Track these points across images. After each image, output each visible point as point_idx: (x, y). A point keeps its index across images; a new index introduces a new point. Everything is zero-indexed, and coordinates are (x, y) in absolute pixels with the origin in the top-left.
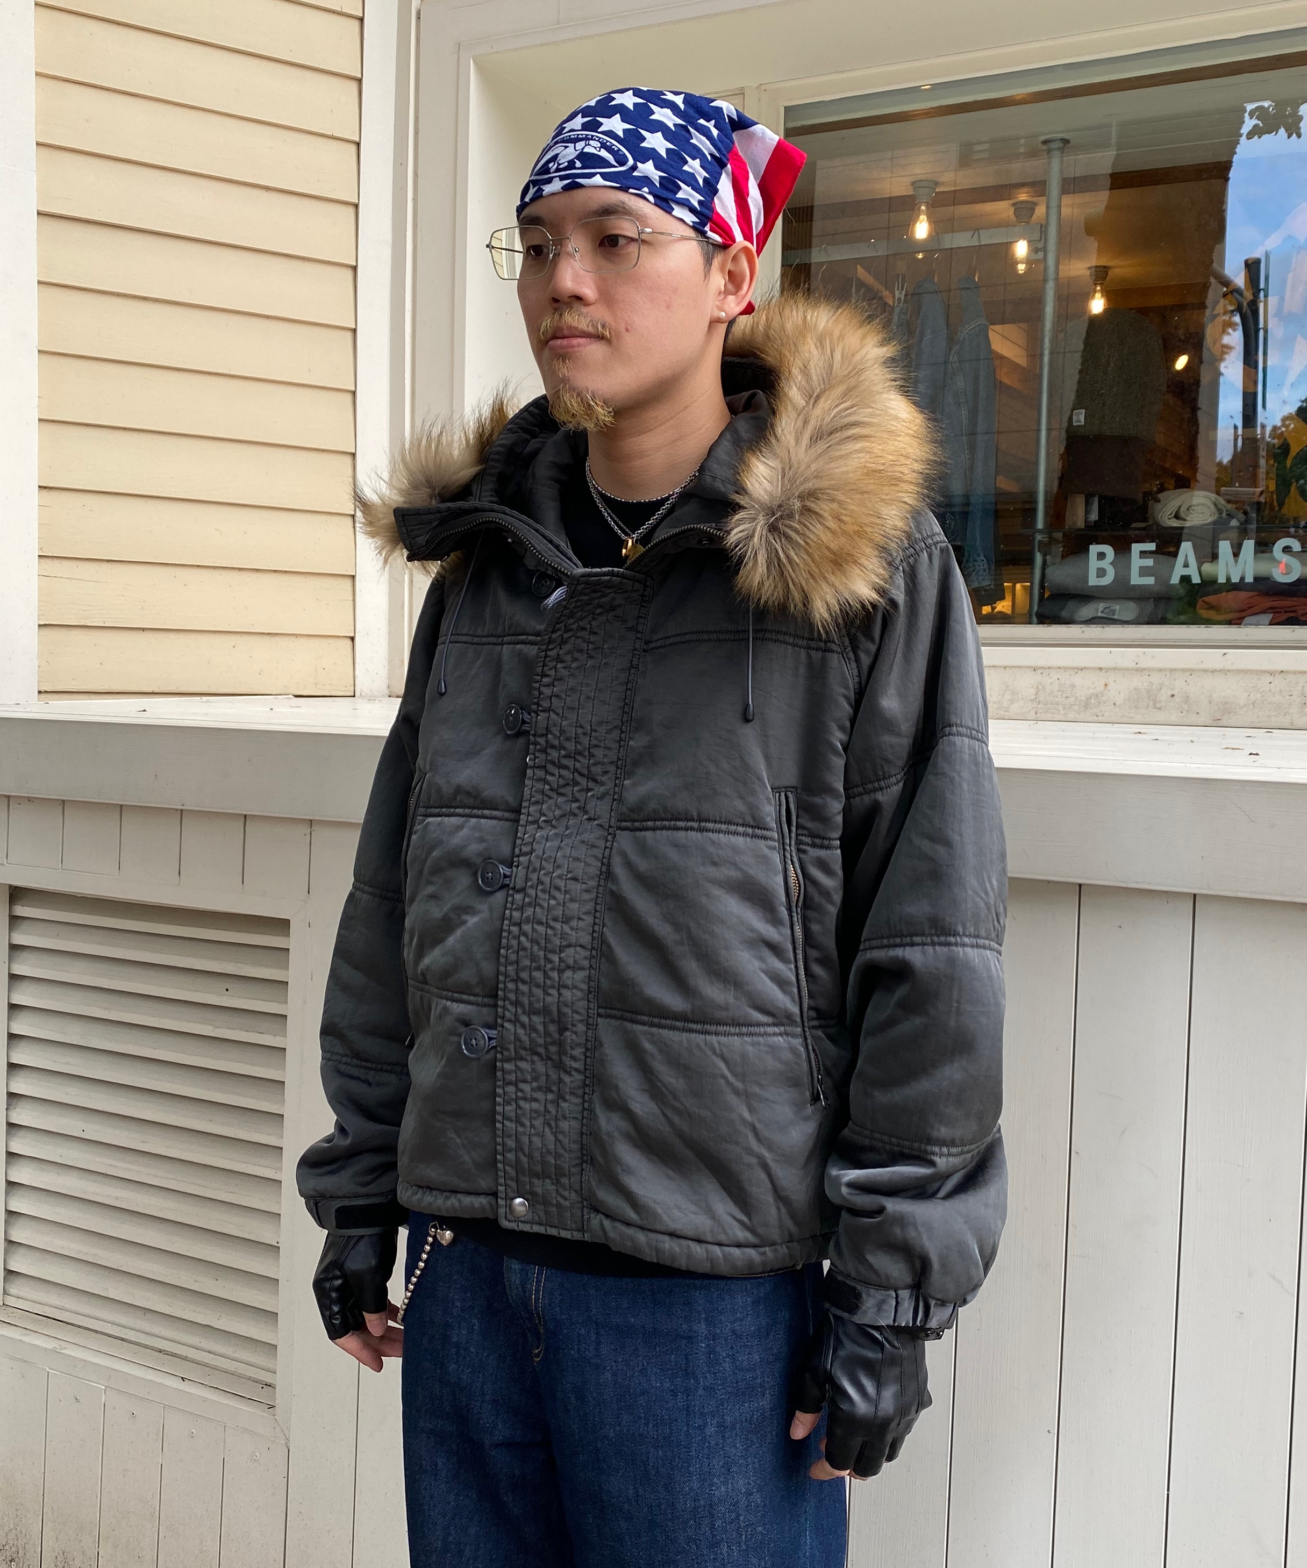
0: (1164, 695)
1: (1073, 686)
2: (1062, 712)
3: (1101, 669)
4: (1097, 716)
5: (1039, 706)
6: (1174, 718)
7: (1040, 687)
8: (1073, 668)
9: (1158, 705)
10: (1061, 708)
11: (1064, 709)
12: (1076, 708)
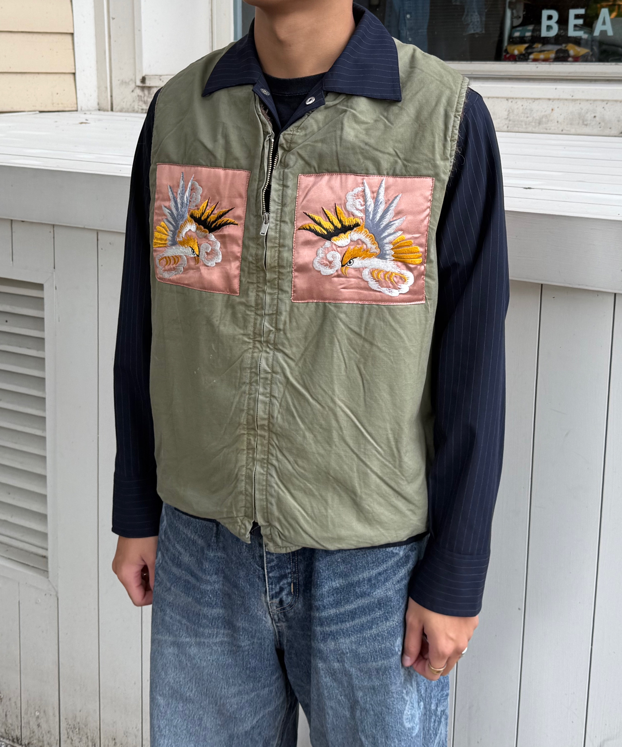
0: (589, 116)
1: (531, 110)
2: (524, 126)
3: (549, 99)
4: (546, 129)
5: (511, 123)
6: (595, 131)
7: (511, 111)
8: (532, 99)
9: (585, 123)
10: (523, 123)
11: (526, 124)
12: (533, 124)
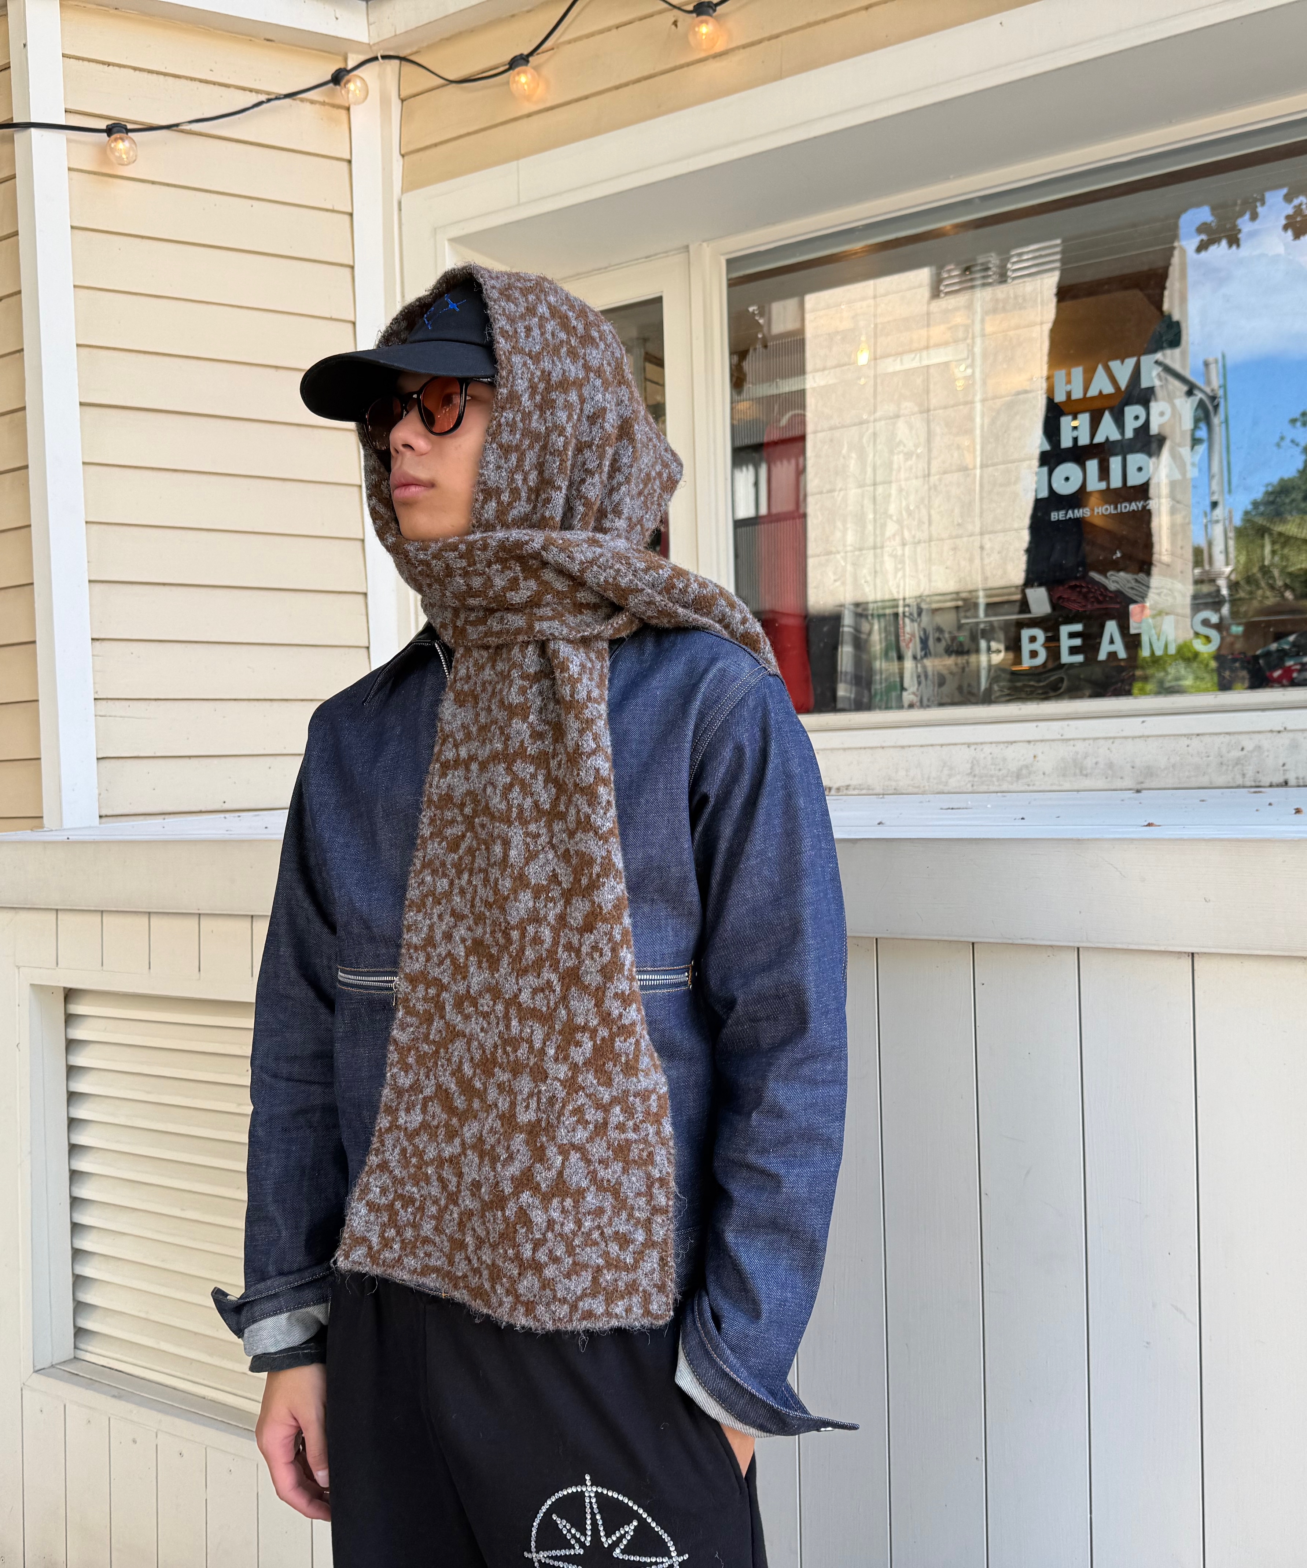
0: (1089, 763)
1: (1004, 760)
2: (996, 783)
3: (1029, 742)
4: (1029, 785)
5: (976, 779)
6: (1101, 783)
7: (975, 762)
8: (1004, 743)
9: (1085, 772)
10: (994, 779)
11: (998, 780)
12: (1009, 779)
